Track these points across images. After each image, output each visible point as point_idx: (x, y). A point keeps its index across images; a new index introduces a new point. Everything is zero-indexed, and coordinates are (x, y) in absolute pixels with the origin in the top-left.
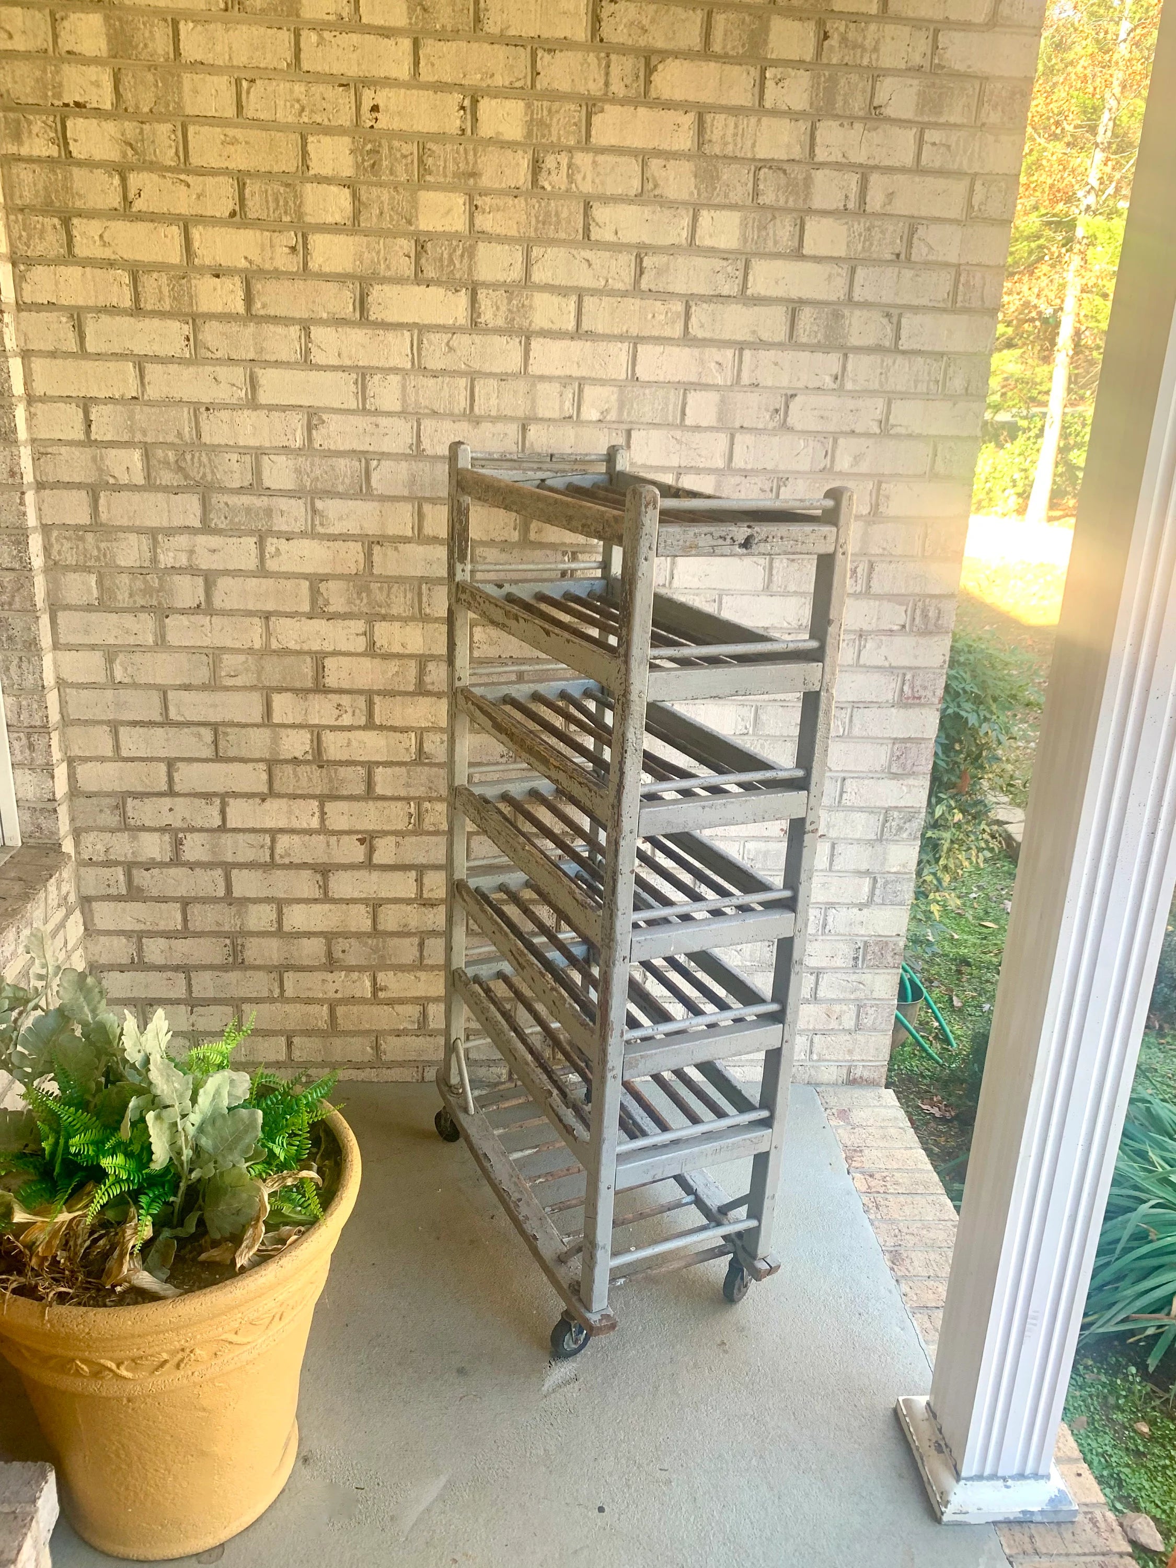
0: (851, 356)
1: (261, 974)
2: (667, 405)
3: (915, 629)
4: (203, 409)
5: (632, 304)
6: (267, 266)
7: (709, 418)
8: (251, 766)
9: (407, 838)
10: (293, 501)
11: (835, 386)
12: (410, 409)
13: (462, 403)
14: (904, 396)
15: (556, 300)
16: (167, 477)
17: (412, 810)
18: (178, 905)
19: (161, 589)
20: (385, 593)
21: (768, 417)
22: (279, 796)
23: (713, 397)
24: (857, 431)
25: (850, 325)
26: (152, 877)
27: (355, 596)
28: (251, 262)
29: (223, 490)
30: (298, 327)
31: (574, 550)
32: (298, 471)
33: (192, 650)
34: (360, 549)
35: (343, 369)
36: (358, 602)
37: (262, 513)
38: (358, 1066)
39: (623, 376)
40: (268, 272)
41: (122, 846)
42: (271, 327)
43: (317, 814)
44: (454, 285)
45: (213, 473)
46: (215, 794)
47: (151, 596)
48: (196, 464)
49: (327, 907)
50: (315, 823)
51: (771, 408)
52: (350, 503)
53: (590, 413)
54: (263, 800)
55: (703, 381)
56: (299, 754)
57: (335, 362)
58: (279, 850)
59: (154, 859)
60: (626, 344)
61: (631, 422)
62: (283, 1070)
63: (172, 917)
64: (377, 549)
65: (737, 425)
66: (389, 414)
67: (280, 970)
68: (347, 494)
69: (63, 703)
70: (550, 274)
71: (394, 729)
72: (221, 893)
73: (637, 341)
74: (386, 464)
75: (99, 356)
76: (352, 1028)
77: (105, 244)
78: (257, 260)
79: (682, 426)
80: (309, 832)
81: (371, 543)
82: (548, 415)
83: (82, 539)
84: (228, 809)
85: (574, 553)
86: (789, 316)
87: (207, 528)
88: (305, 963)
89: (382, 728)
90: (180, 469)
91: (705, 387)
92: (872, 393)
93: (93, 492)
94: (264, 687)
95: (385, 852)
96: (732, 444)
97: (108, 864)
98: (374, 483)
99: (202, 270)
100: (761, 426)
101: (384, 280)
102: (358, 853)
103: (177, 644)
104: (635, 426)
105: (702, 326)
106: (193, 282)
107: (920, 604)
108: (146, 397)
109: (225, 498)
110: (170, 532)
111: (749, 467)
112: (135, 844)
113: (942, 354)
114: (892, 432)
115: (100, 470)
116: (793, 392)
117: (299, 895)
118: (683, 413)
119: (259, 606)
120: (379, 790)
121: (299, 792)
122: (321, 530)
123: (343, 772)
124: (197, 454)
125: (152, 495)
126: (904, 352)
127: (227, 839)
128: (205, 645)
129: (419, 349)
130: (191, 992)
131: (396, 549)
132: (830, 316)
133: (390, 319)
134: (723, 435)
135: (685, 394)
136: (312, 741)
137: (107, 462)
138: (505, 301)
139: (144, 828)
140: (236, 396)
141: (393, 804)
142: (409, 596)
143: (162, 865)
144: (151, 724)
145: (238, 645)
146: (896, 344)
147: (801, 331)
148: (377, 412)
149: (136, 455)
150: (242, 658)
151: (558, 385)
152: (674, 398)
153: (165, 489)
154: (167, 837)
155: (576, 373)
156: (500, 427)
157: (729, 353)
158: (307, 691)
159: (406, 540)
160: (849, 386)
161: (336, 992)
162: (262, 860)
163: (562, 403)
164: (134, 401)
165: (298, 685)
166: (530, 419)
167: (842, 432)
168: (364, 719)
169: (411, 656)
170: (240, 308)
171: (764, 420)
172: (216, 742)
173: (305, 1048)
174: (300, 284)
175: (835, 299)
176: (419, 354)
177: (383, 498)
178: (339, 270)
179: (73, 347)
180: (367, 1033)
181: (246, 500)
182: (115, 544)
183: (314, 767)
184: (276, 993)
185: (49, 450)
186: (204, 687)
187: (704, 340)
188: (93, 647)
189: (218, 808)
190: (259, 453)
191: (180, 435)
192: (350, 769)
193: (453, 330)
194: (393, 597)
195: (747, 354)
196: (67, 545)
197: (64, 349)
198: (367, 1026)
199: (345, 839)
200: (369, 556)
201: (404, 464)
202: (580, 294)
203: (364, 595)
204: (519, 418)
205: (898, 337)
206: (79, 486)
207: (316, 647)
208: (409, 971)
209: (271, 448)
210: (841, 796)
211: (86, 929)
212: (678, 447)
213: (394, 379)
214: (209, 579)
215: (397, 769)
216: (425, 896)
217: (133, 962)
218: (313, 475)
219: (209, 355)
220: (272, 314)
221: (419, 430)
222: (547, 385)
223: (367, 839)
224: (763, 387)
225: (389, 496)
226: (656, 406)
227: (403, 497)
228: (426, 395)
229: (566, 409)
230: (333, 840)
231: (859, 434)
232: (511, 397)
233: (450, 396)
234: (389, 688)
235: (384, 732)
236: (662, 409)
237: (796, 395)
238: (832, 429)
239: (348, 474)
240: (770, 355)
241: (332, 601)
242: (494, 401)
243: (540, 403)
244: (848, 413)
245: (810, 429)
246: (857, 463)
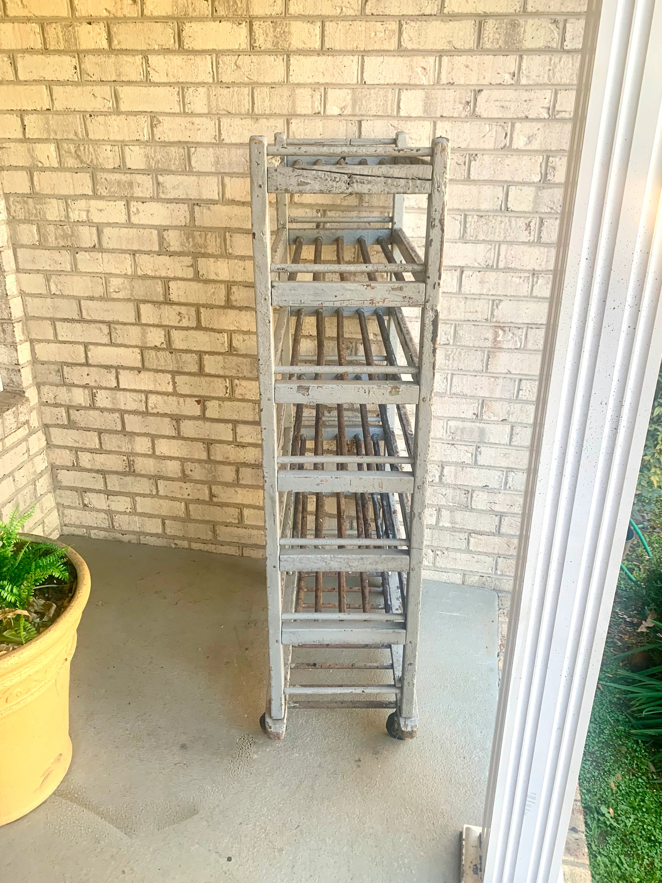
0: (525, 57)
1: (145, 480)
2: (386, 101)
4: (88, 116)
5: (360, 26)
6: (119, 14)
7: (418, 112)
8: (131, 349)
9: (225, 403)
10: (145, 177)
11: (513, 82)
12: (214, 111)
13: (246, 105)
14: (568, 87)
15: (306, 26)
16: (71, 162)
17: (228, 385)
18: (96, 434)
19: (73, 235)
20: (203, 239)
21: (461, 108)
22: (149, 370)
23: (420, 94)
24: (530, 117)
25: (524, 31)
26: (81, 415)
27: (185, 240)
28: (109, 12)
29: (103, 170)
30: (140, 56)
31: (324, 209)
32: (147, 156)
33: (93, 275)
34: (187, 209)
35: (170, 84)
36: (187, 244)
37: (126, 184)
38: (204, 542)
39: (355, 81)
40: (120, 18)
41: (63, 396)
42: (124, 56)
43: (171, 383)
44: (237, 20)
45: (97, 159)
46: (112, 367)
47: (67, 240)
48: (87, 153)
49: (180, 442)
50: (170, 389)
51: (464, 101)
52: (179, 177)
53: (333, 110)
54: (139, 372)
55: (412, 82)
56: (158, 344)
57: (165, 80)
58: (150, 405)
59: (80, 404)
60: (357, 56)
61: (361, 115)
62: (161, 539)
63: (93, 441)
64: (197, 209)
65: (438, 115)
66: (200, 115)
67: (156, 478)
68: (177, 172)
69: (25, 306)
70: (301, 7)
71: (213, 330)
72: (119, 428)
73: (364, 53)
74: (200, 150)
75: (26, 82)
76: (199, 518)
77: (24, 6)
78: (113, 10)
79: (398, 117)
80: (167, 394)
81: (193, 204)
82: (303, 112)
83: (26, 202)
84: (120, 377)
85: (325, 211)
86: (477, 28)
87: (96, 196)
88: (170, 475)
89: (206, 329)
90: (78, 156)
91: (415, 86)
92: (542, 86)
93: (30, 171)
94: (135, 300)
95: (212, 409)
96: (434, 130)
97: (57, 405)
98: (194, 163)
99: (80, 20)
100: (456, 115)
101: (192, 19)
102: (196, 410)
103: (84, 270)
104: (365, 118)
105: (411, 40)
106: (76, 28)
108: (55, 109)
109: (105, 175)
110: (76, 198)
112: (70, 394)
114: (557, 117)
115: (32, 157)
116: (481, 88)
117: (163, 433)
118: (399, 108)
119: (129, 247)
120: (207, 370)
121: (159, 368)
122: (162, 196)
123: (185, 357)
124: (87, 146)
125: (63, 174)
126: (568, 52)
127: (120, 395)
128: (99, 271)
129: (217, 68)
130: (107, 487)
131: (209, 209)
132: (509, 26)
133: (197, 48)
134: (428, 123)
135: (399, 92)
136: (165, 336)
137: (36, 153)
138: (272, 30)
139: (74, 385)
140: (107, 106)
141: (215, 379)
142: (218, 240)
143: (85, 408)
144: (72, 321)
145: (118, 272)
146: (562, 44)
147: (486, 39)
148: (193, 114)
149: (52, 147)
150: (120, 280)
151: (310, 90)
152: (391, 96)
153: (69, 169)
154: (87, 391)
155: (322, 80)
157: (431, 60)
158: (161, 303)
159: (214, 202)
160: (524, 81)
161: (189, 495)
162: (141, 410)
163: (313, 102)
164: (48, 112)
165: (155, 299)
166: (292, 115)
167: (518, 118)
168: (195, 322)
169: (221, 282)
170: (105, 44)
171: (459, 110)
172: (110, 334)
173: (173, 528)
174: (139, 25)
175: (512, 11)
176: (217, 72)
177: (200, 174)
178: (164, 14)
179: (13, 78)
180: (208, 522)
181: (117, 176)
182: (45, 206)
183: (168, 353)
184: (154, 493)
185: (4, 145)
186: (101, 299)
187: (413, 50)
188: (38, 271)
189: (114, 375)
190: (123, 144)
191: (76, 134)
192: (189, 355)
193: (238, 53)
194: (208, 241)
195: (445, 59)
196: (19, 207)
197: (7, 79)
198: (208, 518)
199: (188, 400)
200: (192, 213)
201: (211, 150)
202: (323, 20)
203: (190, 240)
204: (285, 115)
205: (563, 40)
206: (22, 168)
207: (163, 274)
208: (231, 487)
209: (130, 141)
210: (518, 392)
211: (47, 444)
213: (202, 90)
214: (99, 229)
215: (217, 357)
216: (238, 440)
217: (74, 466)
218: (155, 159)
219: (89, 78)
220: (124, 48)
221: (219, 125)
222: (302, 90)
223: (201, 401)
224: (458, 85)
225: (203, 172)
226: (379, 102)
227: (212, 173)
228: (223, 101)
229: (316, 107)
230: (181, 400)
231: (532, 119)
232: (278, 99)
233: (238, 101)
234: (209, 303)
235: (208, 332)
236: (383, 104)
237: (482, 90)
238: (510, 116)
239: (177, 157)
240: (463, 59)
241: (171, 244)
242: (267, 103)
243: (298, 103)
244: (523, 102)
245: (493, 117)
246: (530, 142)
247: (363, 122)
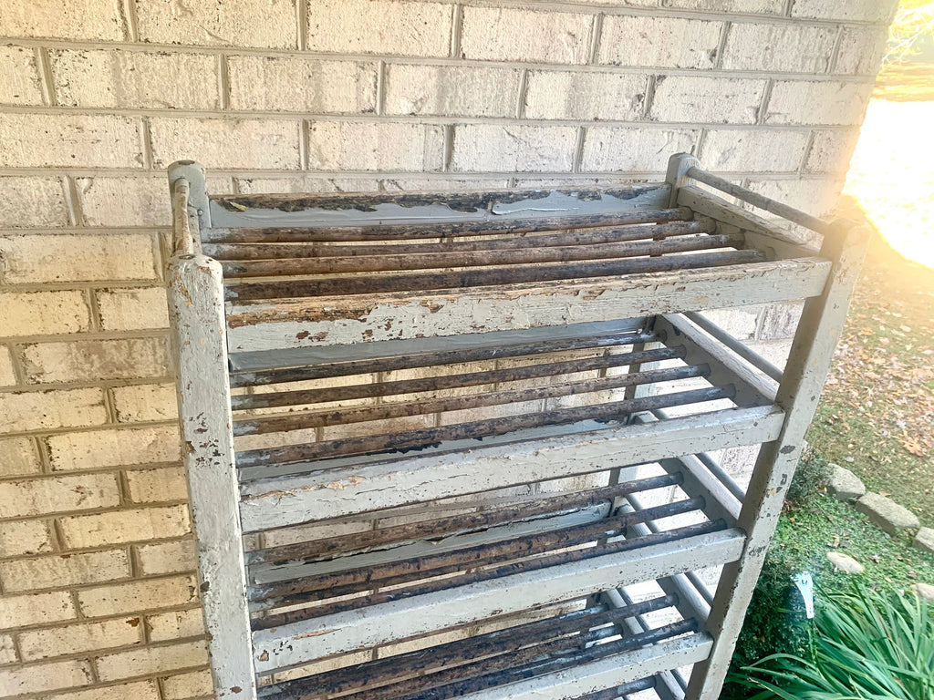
0: (735, 25)
2: (502, 90)
3: (763, 337)
7: (556, 109)
9: (190, 612)
11: (712, 66)
12: (131, 104)
13: (211, 93)
14: (787, 77)
17: (194, 584)
20: (125, 353)
21: (628, 106)
23: (563, 80)
24: (730, 121)
27: (81, 359)
34: (79, 300)
35: (8, 42)
36: (87, 367)
39: (445, 53)
43: (70, 605)
49: (100, 690)
50: (70, 613)
51: (634, 94)
52: (54, 240)
53: (399, 104)
55: (551, 58)
56: (33, 548)
58: (26, 648)
60: (449, 6)
61: (455, 115)
64: (105, 299)
65: (591, 116)
66: (98, 111)
68: (46, 228)
71: (157, 504)
73: (464, 1)
74: (103, 185)
79: (521, 118)
80: (64, 624)
81: (95, 292)
82: (339, 108)
89: (142, 505)
91: (555, 67)
92: (752, 73)
95: (165, 627)
96: (582, 141)
98: (88, 210)
100: (619, 117)
102: (134, 634)
104: (459, 120)
107: (771, 311)
111: (602, 168)
113: (837, 24)
114: (768, 122)
116: (661, 73)
117: (62, 686)
118: (524, 103)
120: (148, 569)
121: (41, 586)
122: (15, 279)
123: (96, 558)
126: (796, 21)
129: (134, 10)
131: (134, 296)
134: (573, 130)
135: (526, 76)
136: (48, 531)
141: (167, 582)
142: (160, 352)
146: (789, 8)
148: (77, 109)
151: (352, 65)
152: (512, 82)
155: (378, 48)
156: (271, 126)
157: (586, 20)
158: (32, 478)
159: (147, 285)
160: (728, 65)
163: (359, 90)
165: (17, 472)
166: (314, 114)
167: (713, 123)
168: (117, 498)
169: (166, 422)
171: (624, 108)
176: (135, 20)
177: (105, 231)
183: (57, 558)
192: (106, 554)
194: (134, 355)
195: (609, 22)
199: (112, 624)
200: (94, 307)
201: (131, 183)
203: (94, 357)
204: (299, 113)
207: (33, 425)
212: (515, 146)
213: (98, 59)
215: (169, 545)
221: (148, 133)
222: (337, 66)
223: (141, 620)
224: (626, 67)
225: (114, 228)
226: (488, 93)
227: (136, 227)
228: (154, 83)
229: (365, 99)
230: (96, 627)
231: (732, 124)
232: (285, 83)
233: (192, 83)
234: (147, 461)
235: (147, 509)
236: (496, 97)
237: (664, 77)
238: (702, 120)
239: (45, 198)
240: (640, 22)
241: (47, 369)
242: (259, 90)
243: (328, 91)
244: (724, 99)
245: (677, 120)
246: (725, 160)
247: (457, 128)
